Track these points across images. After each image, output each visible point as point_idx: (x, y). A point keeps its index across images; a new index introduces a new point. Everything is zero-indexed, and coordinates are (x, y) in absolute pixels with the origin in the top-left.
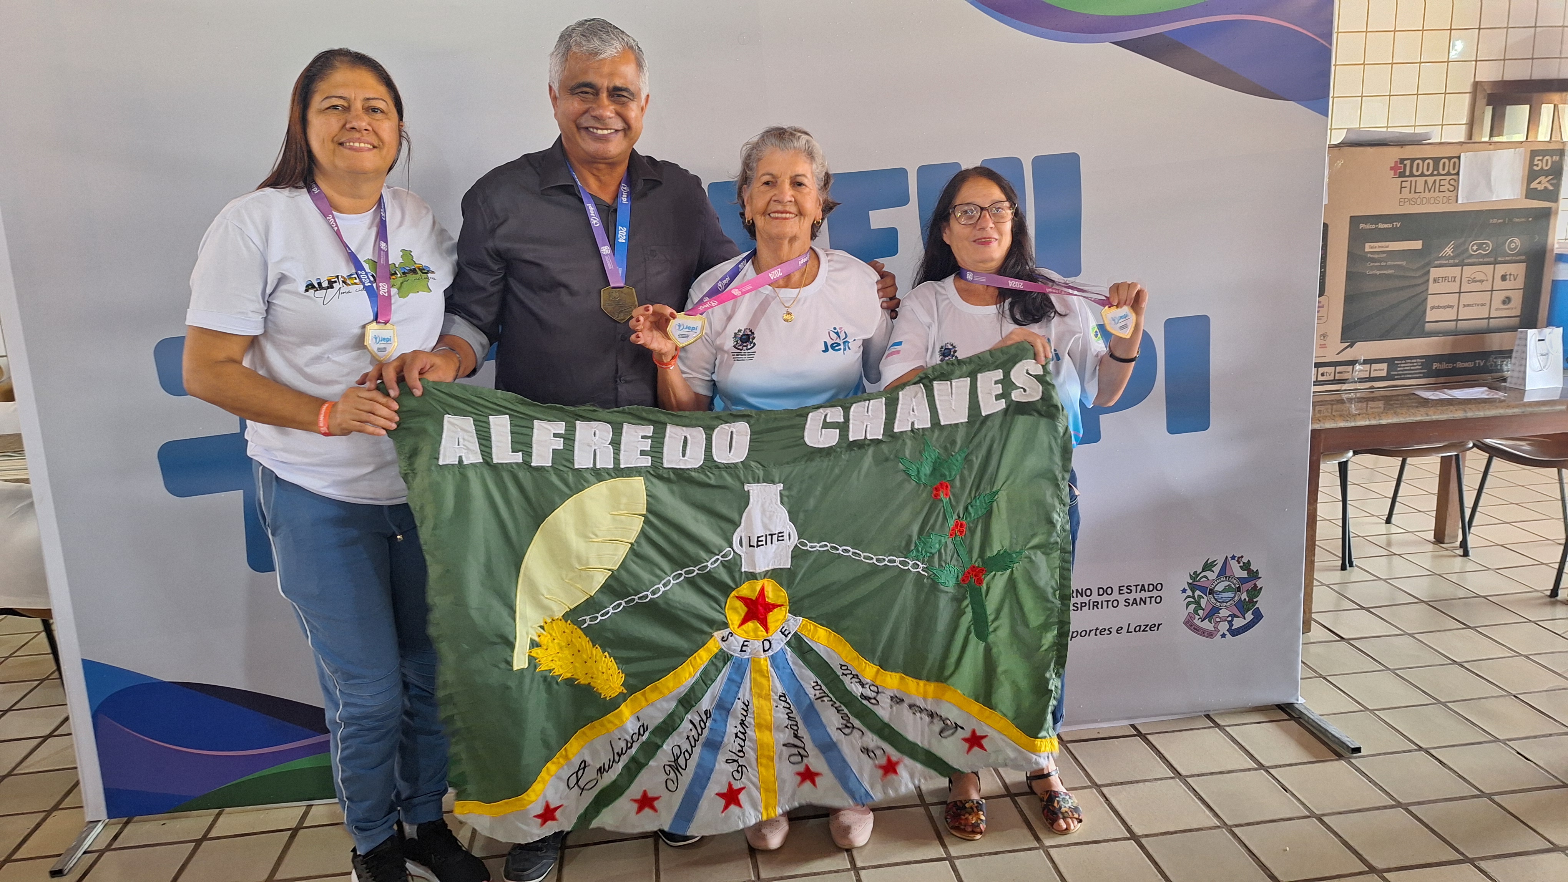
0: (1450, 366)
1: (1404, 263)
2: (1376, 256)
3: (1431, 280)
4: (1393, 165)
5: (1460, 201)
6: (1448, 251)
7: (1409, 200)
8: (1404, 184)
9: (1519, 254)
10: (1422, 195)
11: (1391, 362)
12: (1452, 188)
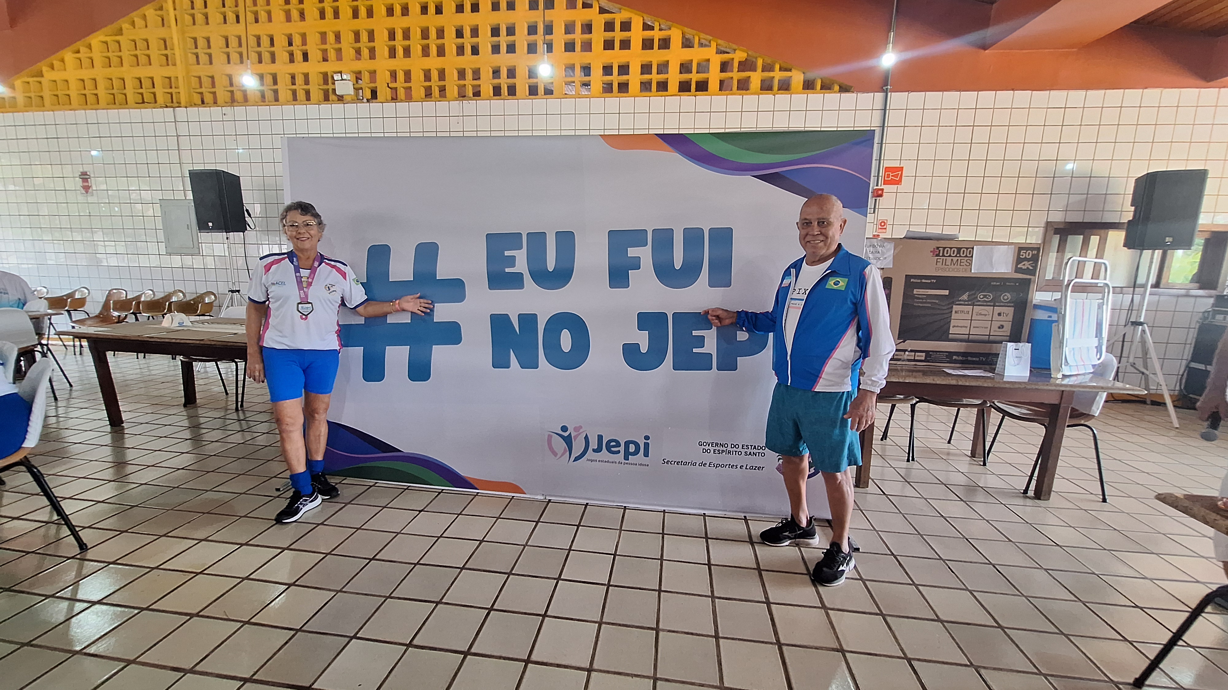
0: (964, 358)
1: (937, 301)
2: (920, 296)
3: (953, 312)
4: (932, 250)
5: (973, 271)
6: (965, 297)
7: (941, 269)
8: (938, 260)
9: (1009, 302)
10: (950, 267)
11: (927, 352)
12: (968, 264)
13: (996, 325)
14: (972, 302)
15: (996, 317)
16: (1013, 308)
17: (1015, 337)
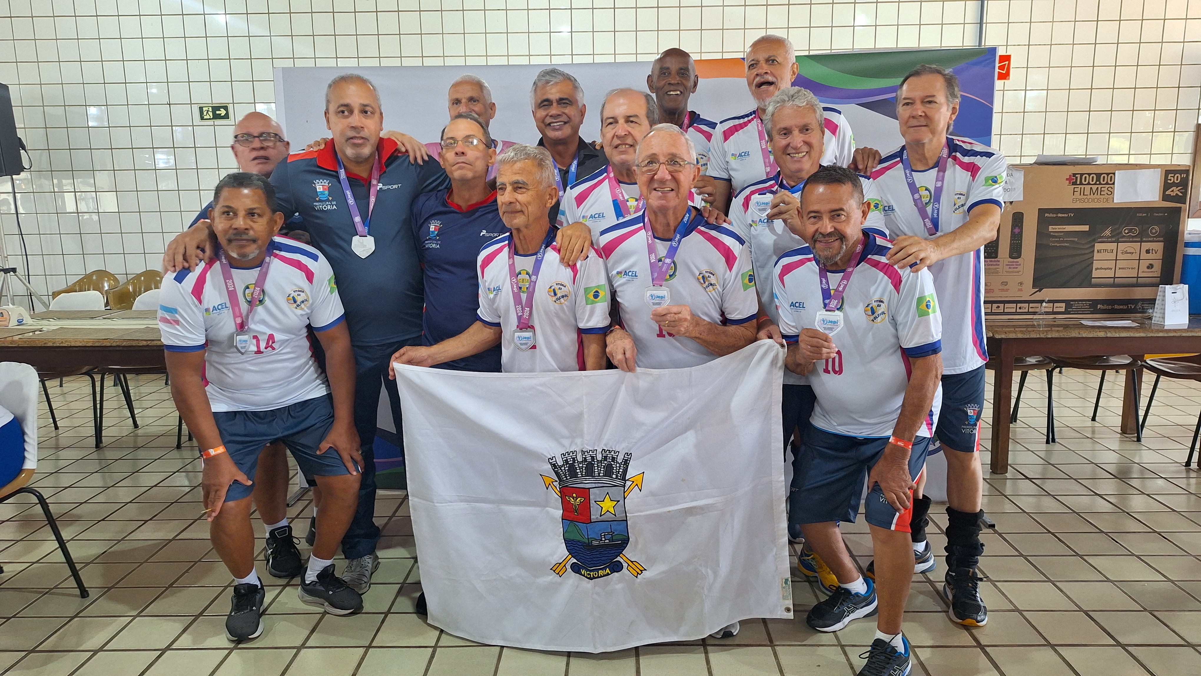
0: (1110, 307)
1: (1076, 239)
2: (1056, 234)
3: (1096, 251)
4: (1068, 177)
5: (1115, 201)
6: (1108, 232)
7: (1079, 200)
8: (1076, 190)
9: (1158, 236)
10: (1089, 197)
11: (1068, 303)
12: (1110, 193)
13: (1144, 264)
14: (1117, 238)
15: (1144, 255)
16: (1163, 243)
17: (1167, 279)
